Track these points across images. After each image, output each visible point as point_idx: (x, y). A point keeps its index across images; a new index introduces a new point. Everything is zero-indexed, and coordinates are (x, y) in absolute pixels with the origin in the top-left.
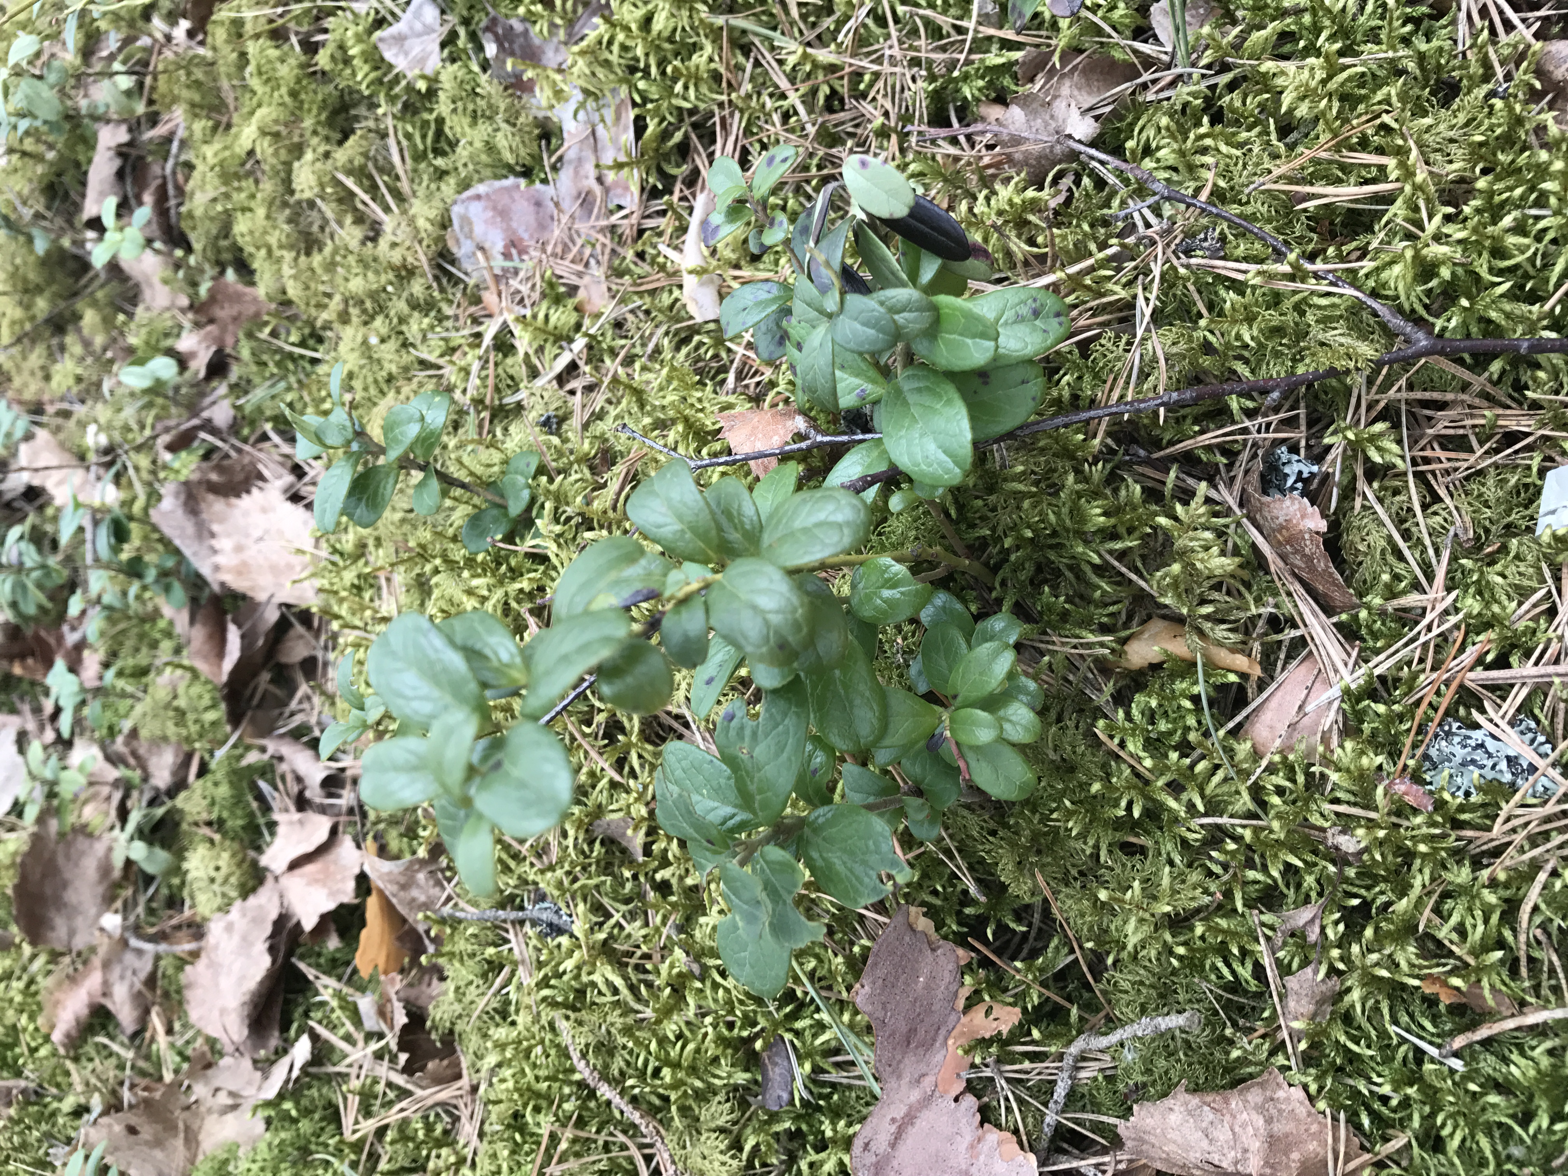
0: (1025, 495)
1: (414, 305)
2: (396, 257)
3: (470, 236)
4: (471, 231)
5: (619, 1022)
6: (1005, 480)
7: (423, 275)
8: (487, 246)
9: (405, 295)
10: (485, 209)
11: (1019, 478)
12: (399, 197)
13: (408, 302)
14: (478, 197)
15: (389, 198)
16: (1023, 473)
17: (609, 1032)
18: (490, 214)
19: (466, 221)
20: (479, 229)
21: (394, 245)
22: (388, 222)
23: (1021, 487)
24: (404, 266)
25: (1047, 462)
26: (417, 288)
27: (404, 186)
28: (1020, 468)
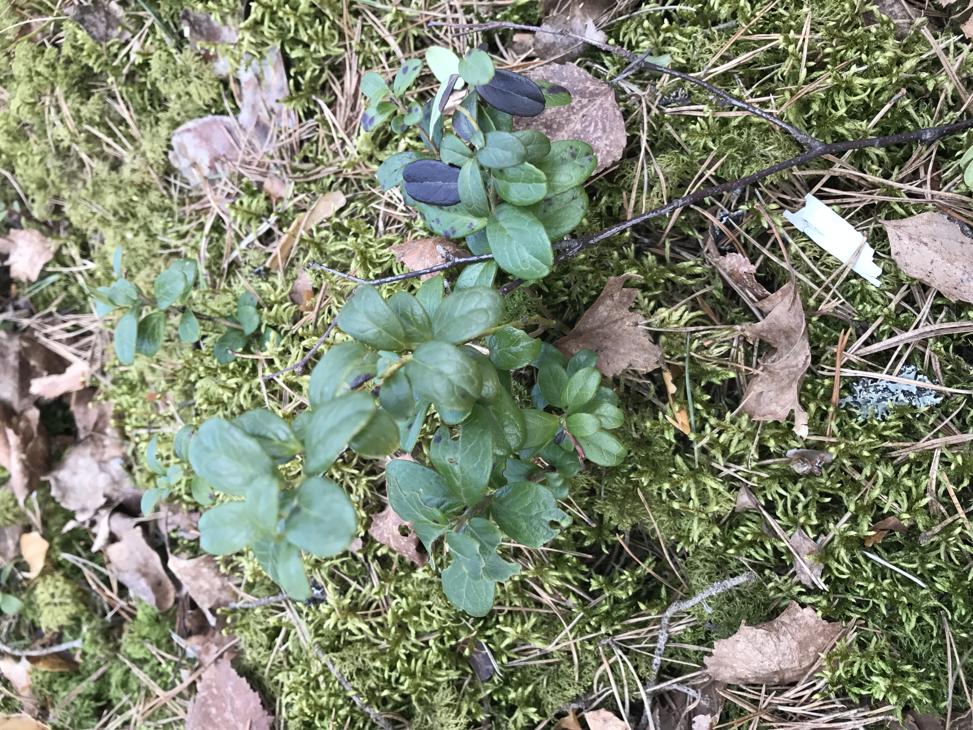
0: (587, 272)
1: (153, 209)
2: (137, 178)
3: (185, 156)
4: (186, 153)
5: (368, 652)
6: (574, 264)
7: (157, 189)
8: (198, 161)
9: (146, 202)
10: (194, 137)
11: (582, 262)
12: (132, 139)
13: (149, 207)
14: (189, 130)
15: (124, 140)
16: (585, 259)
17: (364, 662)
18: (198, 141)
19: (182, 146)
20: (191, 151)
21: (134, 171)
22: (127, 157)
23: (585, 268)
24: (143, 183)
25: (598, 250)
26: (154, 197)
27: (134, 131)
28: (582, 256)
